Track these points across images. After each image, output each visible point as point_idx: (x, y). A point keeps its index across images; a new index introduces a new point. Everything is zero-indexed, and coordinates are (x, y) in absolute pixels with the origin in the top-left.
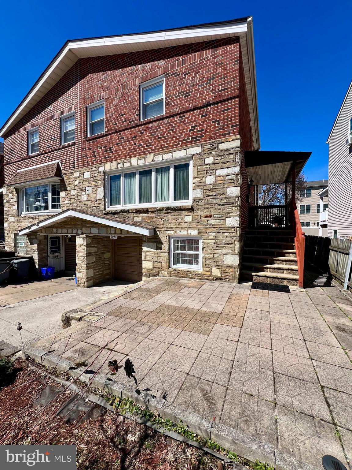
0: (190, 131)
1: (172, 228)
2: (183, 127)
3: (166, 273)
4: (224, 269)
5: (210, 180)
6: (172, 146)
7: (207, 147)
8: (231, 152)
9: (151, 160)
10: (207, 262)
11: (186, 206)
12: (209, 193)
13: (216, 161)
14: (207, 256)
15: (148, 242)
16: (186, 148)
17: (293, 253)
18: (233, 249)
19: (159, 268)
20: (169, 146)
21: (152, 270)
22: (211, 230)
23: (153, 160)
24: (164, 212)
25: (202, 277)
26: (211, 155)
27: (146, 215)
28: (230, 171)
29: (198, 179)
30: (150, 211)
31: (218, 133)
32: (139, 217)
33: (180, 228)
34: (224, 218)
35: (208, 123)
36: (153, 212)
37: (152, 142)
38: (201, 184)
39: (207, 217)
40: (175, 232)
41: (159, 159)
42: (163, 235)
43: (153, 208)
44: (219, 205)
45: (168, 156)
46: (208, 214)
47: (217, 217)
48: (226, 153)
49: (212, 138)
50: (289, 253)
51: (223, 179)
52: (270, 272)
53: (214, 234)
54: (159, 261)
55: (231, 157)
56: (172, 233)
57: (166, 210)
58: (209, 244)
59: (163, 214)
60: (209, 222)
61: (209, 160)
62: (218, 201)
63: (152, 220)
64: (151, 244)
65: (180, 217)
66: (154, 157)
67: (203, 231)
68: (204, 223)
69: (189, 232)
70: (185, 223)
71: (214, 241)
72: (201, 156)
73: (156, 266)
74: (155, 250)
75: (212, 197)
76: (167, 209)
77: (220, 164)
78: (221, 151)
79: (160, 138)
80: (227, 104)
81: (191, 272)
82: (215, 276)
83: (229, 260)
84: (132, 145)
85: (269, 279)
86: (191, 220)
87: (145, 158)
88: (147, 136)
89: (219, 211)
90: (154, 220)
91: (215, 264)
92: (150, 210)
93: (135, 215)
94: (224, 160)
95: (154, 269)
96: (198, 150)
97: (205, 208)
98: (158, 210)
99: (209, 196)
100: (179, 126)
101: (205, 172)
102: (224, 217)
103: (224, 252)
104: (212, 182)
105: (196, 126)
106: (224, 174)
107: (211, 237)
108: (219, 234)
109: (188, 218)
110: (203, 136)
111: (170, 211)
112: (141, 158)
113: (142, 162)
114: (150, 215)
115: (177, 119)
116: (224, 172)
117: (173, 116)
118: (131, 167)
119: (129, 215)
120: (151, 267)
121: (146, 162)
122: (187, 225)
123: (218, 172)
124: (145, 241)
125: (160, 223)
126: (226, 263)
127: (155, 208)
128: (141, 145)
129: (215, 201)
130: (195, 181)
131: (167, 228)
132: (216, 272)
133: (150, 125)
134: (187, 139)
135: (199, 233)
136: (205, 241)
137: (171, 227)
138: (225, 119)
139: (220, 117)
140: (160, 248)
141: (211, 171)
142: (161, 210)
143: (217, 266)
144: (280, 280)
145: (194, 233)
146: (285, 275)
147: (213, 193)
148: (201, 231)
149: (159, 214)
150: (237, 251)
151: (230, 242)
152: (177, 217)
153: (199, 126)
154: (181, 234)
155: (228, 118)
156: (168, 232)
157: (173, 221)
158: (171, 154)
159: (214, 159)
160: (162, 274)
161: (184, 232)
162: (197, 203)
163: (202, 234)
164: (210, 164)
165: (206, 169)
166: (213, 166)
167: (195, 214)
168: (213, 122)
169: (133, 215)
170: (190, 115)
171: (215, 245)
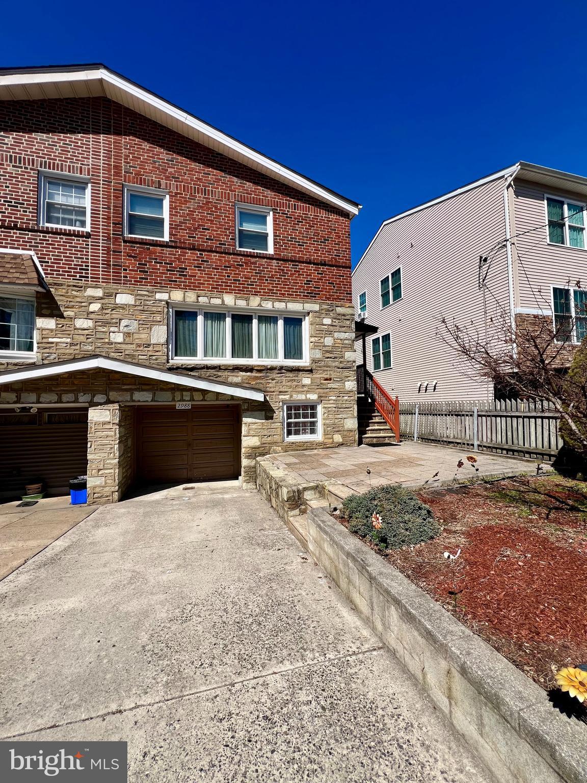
0: (305, 284)
1: (287, 392)
2: (296, 277)
3: (280, 448)
4: (345, 433)
5: (328, 341)
6: (284, 294)
7: (325, 307)
8: (347, 317)
9: (257, 304)
10: (329, 429)
11: (305, 367)
12: (328, 355)
13: (334, 324)
14: (327, 422)
15: (252, 411)
16: (302, 302)
17: (378, 416)
18: (351, 412)
19: (269, 443)
20: (280, 294)
21: (258, 448)
22: (331, 394)
23: (260, 305)
24: (276, 371)
25: (323, 446)
26: (329, 317)
27: (249, 374)
28: (346, 335)
29: (317, 339)
30: (255, 370)
31: (334, 295)
32: (237, 377)
33: (296, 392)
34: (342, 382)
35: (323, 283)
36: (259, 371)
37: (256, 282)
38: (320, 344)
39: (326, 380)
40: (291, 396)
41: (268, 305)
42: (274, 400)
43: (262, 366)
44: (339, 368)
45: (280, 306)
46: (328, 376)
47: (337, 381)
48: (343, 317)
49: (328, 299)
50: (375, 416)
51: (341, 342)
52: (371, 433)
53: (334, 398)
54: (270, 434)
55: (348, 322)
56: (287, 397)
57: (278, 370)
58: (329, 409)
59: (274, 375)
60: (329, 386)
61: (327, 321)
62: (337, 364)
63: (258, 381)
64: (256, 413)
65: (296, 378)
66: (261, 301)
67: (324, 395)
68: (324, 387)
69: (308, 396)
70: (304, 386)
71: (335, 406)
72: (318, 314)
73: (265, 442)
74: (264, 421)
75: (331, 359)
76: (281, 368)
77: (338, 327)
78: (339, 314)
79: (267, 280)
80: (341, 270)
81: (312, 443)
82: (337, 443)
83: (349, 424)
84: (225, 276)
85: (375, 440)
86: (310, 383)
87: (247, 300)
88: (248, 272)
89: (339, 374)
90: (261, 381)
91: (337, 430)
92: (256, 368)
93: (229, 374)
94: (341, 324)
95: (262, 446)
96: (316, 307)
97: (324, 370)
98: (268, 369)
99: (328, 358)
100: (292, 275)
101: (324, 332)
102: (342, 380)
103: (344, 416)
104: (330, 344)
105: (312, 281)
106: (342, 338)
107: (332, 402)
108: (339, 398)
109: (307, 381)
110: (319, 294)
111: (283, 371)
112: (241, 298)
113: (242, 303)
114: (254, 374)
115: (290, 265)
116: (343, 336)
117: (285, 260)
118: (223, 306)
119: (220, 374)
120: (258, 444)
121: (248, 305)
122: (305, 389)
123: (336, 335)
124: (248, 410)
125: (270, 385)
126: (346, 427)
127: (264, 366)
128: (239, 281)
129: (334, 364)
130: (313, 339)
131: (280, 392)
132: (338, 438)
133: (253, 260)
134: (302, 292)
135: (320, 397)
136: (326, 406)
137: (285, 390)
138: (340, 284)
139: (335, 281)
140: (272, 418)
141: (330, 333)
142: (272, 369)
143: (338, 431)
144: (383, 439)
145: (313, 397)
146: (382, 435)
147: (332, 355)
148: (321, 395)
149: (268, 374)
150: (356, 414)
151: (350, 406)
152: (293, 378)
153: (314, 282)
154: (298, 398)
155: (343, 285)
156: (281, 397)
157: (288, 384)
158: (284, 304)
159: (332, 321)
160: (274, 450)
161: (302, 397)
162: (316, 364)
163: (322, 399)
164: (329, 325)
165: (325, 330)
166: (332, 327)
167: (314, 376)
168: (329, 283)
169: (227, 373)
170: (305, 266)
171: (336, 409)
